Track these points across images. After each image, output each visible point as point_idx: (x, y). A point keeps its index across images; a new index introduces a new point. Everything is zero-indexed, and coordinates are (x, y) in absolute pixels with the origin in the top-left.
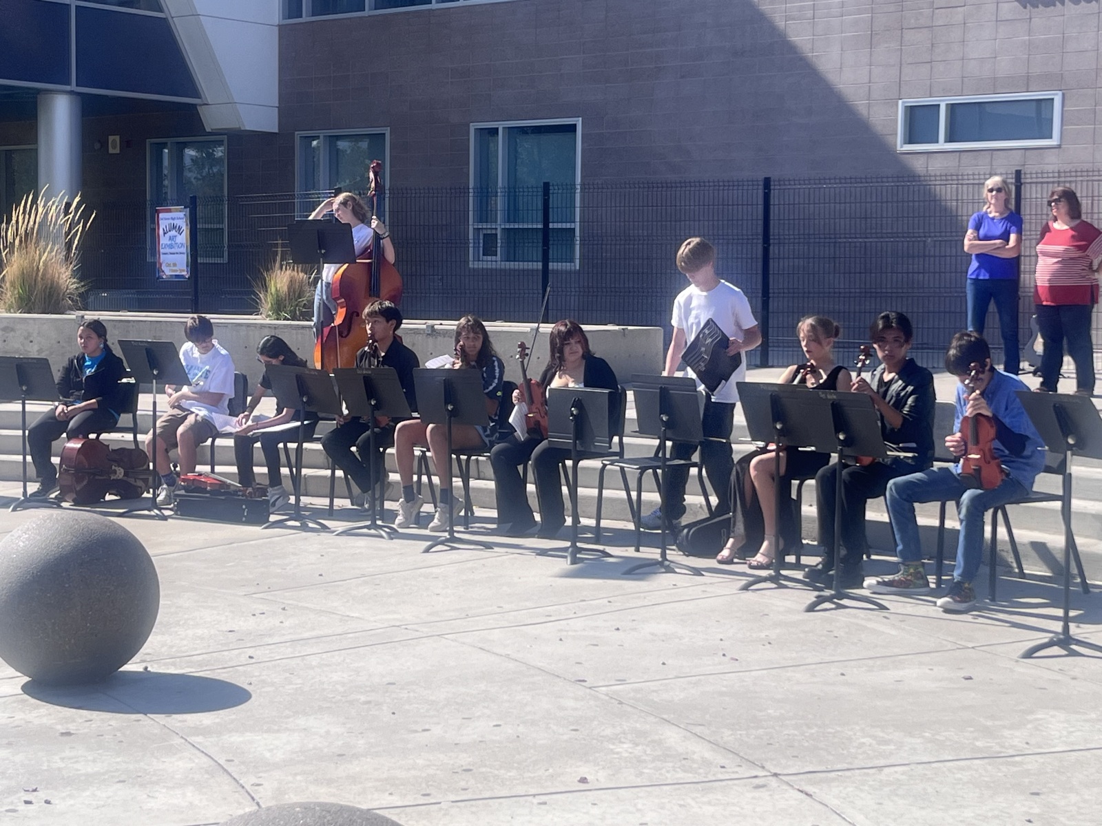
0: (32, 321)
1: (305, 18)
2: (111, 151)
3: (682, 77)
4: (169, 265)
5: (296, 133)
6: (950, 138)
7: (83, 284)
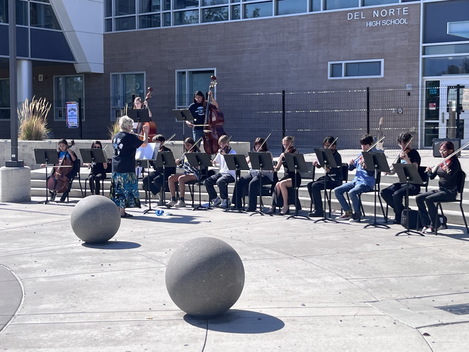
0: (33, 143)
1: (113, 32)
2: (40, 80)
3: (252, 53)
4: (71, 123)
5: (111, 73)
6: (346, 75)
7: (48, 130)
